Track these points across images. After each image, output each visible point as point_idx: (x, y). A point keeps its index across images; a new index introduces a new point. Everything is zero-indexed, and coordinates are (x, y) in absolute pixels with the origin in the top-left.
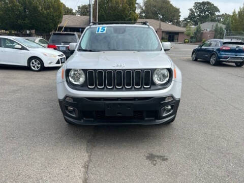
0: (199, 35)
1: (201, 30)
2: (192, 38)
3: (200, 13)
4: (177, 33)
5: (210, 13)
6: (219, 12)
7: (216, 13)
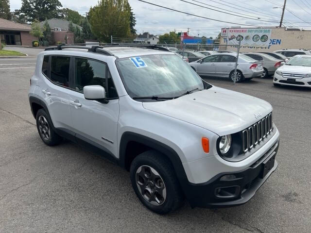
0: (50, 36)
1: (50, 29)
2: (41, 39)
3: (37, 5)
4: (18, 33)
5: (50, 6)
6: (62, 6)
7: (57, 7)
